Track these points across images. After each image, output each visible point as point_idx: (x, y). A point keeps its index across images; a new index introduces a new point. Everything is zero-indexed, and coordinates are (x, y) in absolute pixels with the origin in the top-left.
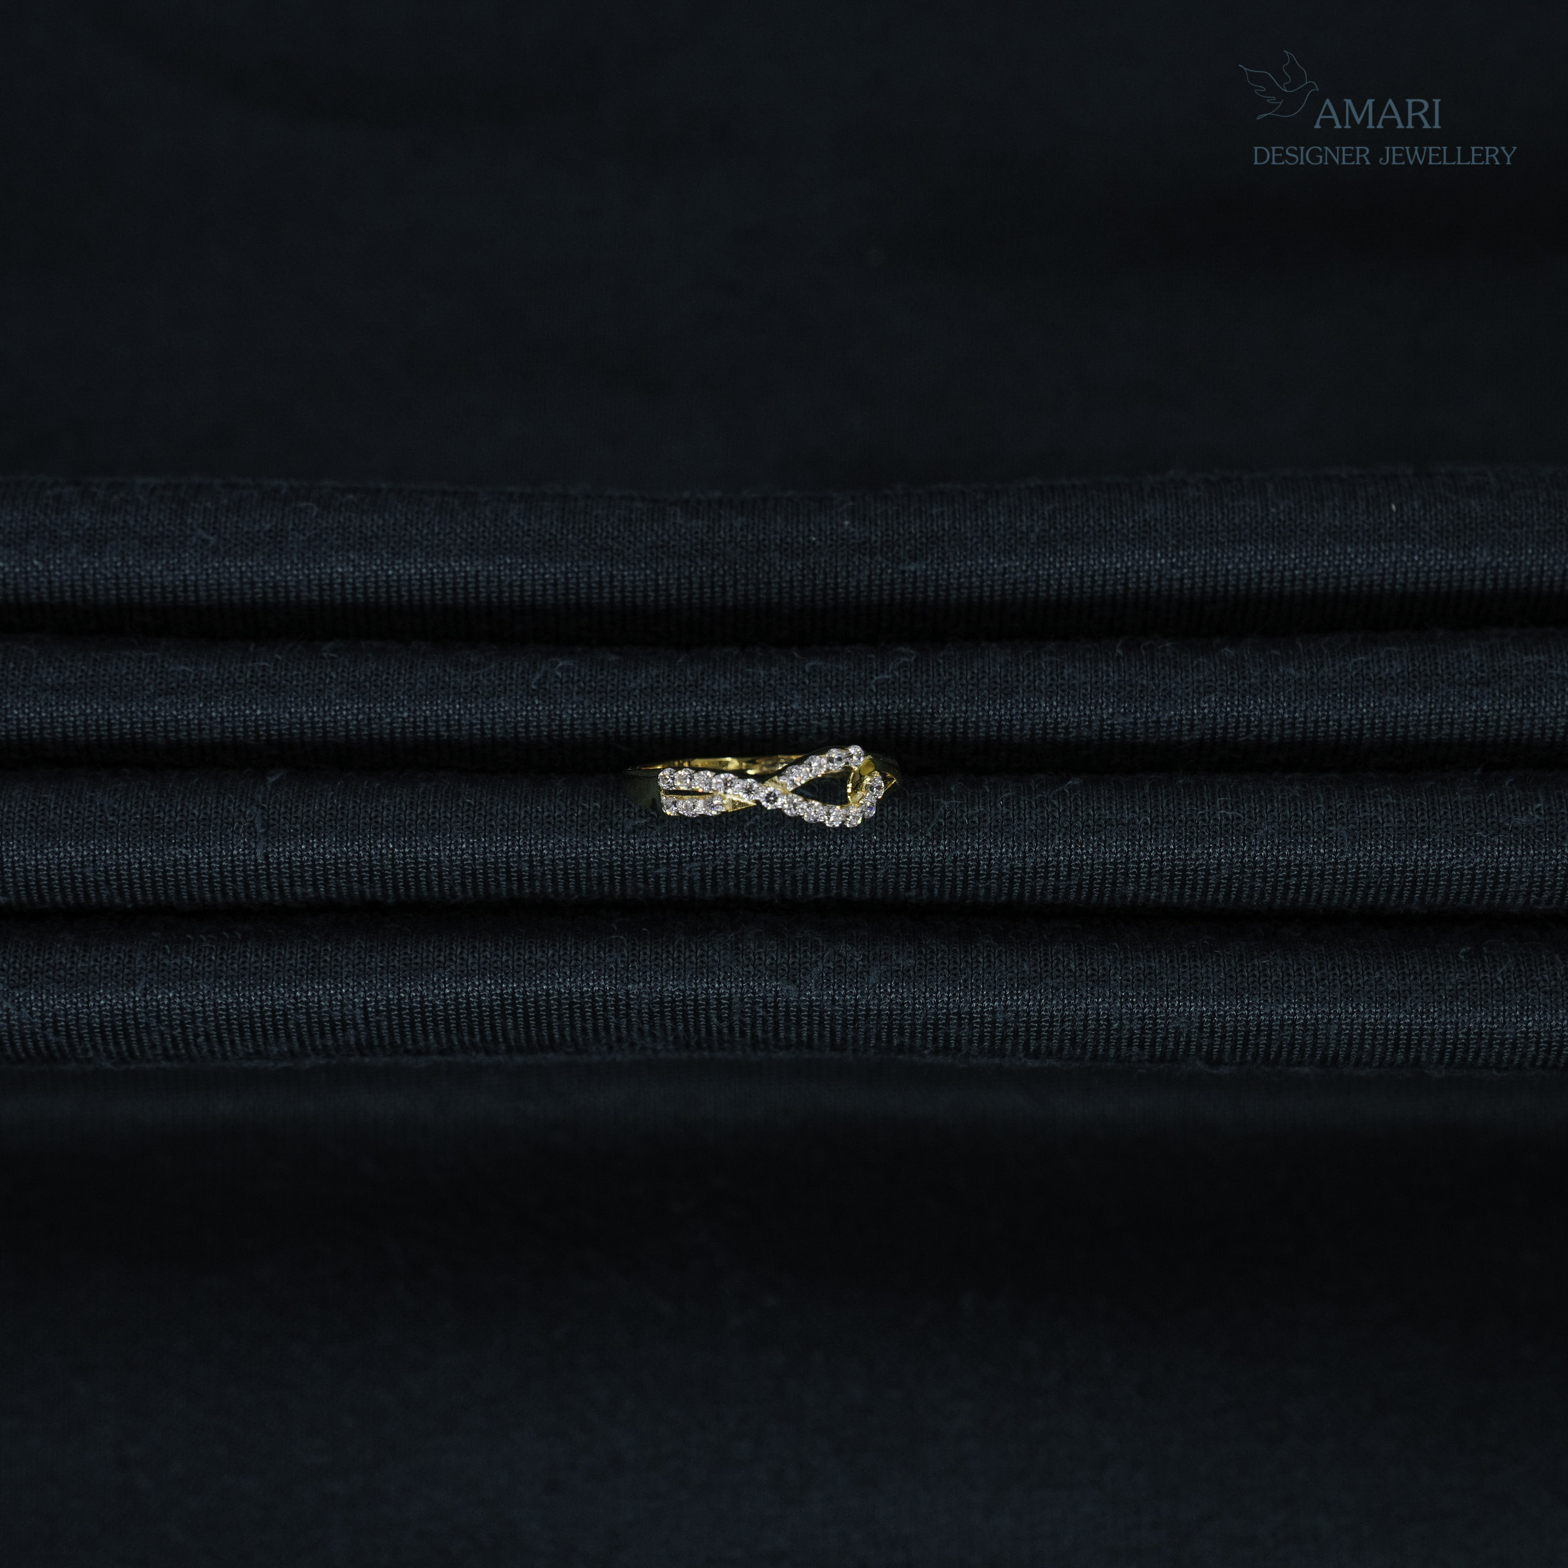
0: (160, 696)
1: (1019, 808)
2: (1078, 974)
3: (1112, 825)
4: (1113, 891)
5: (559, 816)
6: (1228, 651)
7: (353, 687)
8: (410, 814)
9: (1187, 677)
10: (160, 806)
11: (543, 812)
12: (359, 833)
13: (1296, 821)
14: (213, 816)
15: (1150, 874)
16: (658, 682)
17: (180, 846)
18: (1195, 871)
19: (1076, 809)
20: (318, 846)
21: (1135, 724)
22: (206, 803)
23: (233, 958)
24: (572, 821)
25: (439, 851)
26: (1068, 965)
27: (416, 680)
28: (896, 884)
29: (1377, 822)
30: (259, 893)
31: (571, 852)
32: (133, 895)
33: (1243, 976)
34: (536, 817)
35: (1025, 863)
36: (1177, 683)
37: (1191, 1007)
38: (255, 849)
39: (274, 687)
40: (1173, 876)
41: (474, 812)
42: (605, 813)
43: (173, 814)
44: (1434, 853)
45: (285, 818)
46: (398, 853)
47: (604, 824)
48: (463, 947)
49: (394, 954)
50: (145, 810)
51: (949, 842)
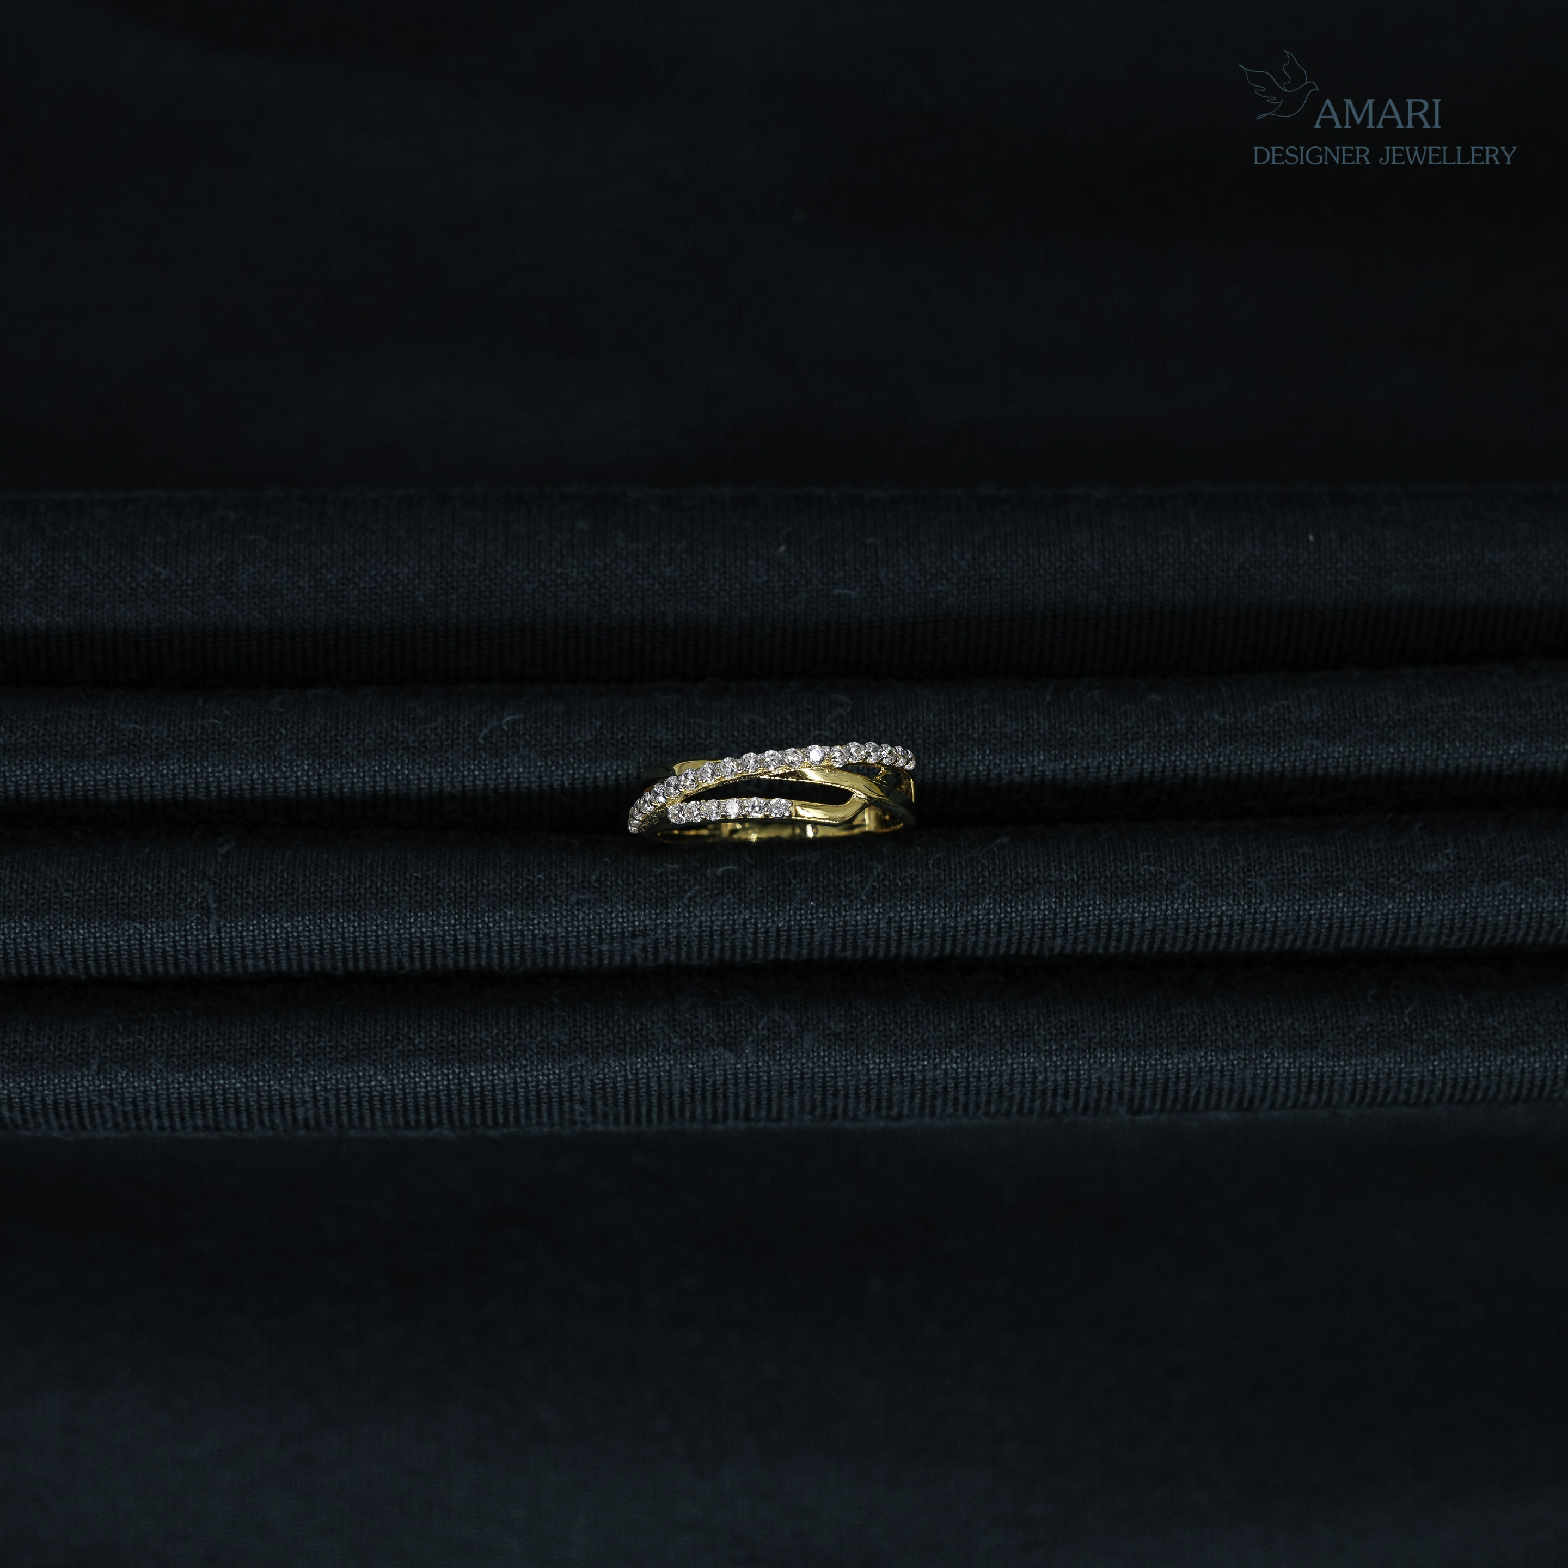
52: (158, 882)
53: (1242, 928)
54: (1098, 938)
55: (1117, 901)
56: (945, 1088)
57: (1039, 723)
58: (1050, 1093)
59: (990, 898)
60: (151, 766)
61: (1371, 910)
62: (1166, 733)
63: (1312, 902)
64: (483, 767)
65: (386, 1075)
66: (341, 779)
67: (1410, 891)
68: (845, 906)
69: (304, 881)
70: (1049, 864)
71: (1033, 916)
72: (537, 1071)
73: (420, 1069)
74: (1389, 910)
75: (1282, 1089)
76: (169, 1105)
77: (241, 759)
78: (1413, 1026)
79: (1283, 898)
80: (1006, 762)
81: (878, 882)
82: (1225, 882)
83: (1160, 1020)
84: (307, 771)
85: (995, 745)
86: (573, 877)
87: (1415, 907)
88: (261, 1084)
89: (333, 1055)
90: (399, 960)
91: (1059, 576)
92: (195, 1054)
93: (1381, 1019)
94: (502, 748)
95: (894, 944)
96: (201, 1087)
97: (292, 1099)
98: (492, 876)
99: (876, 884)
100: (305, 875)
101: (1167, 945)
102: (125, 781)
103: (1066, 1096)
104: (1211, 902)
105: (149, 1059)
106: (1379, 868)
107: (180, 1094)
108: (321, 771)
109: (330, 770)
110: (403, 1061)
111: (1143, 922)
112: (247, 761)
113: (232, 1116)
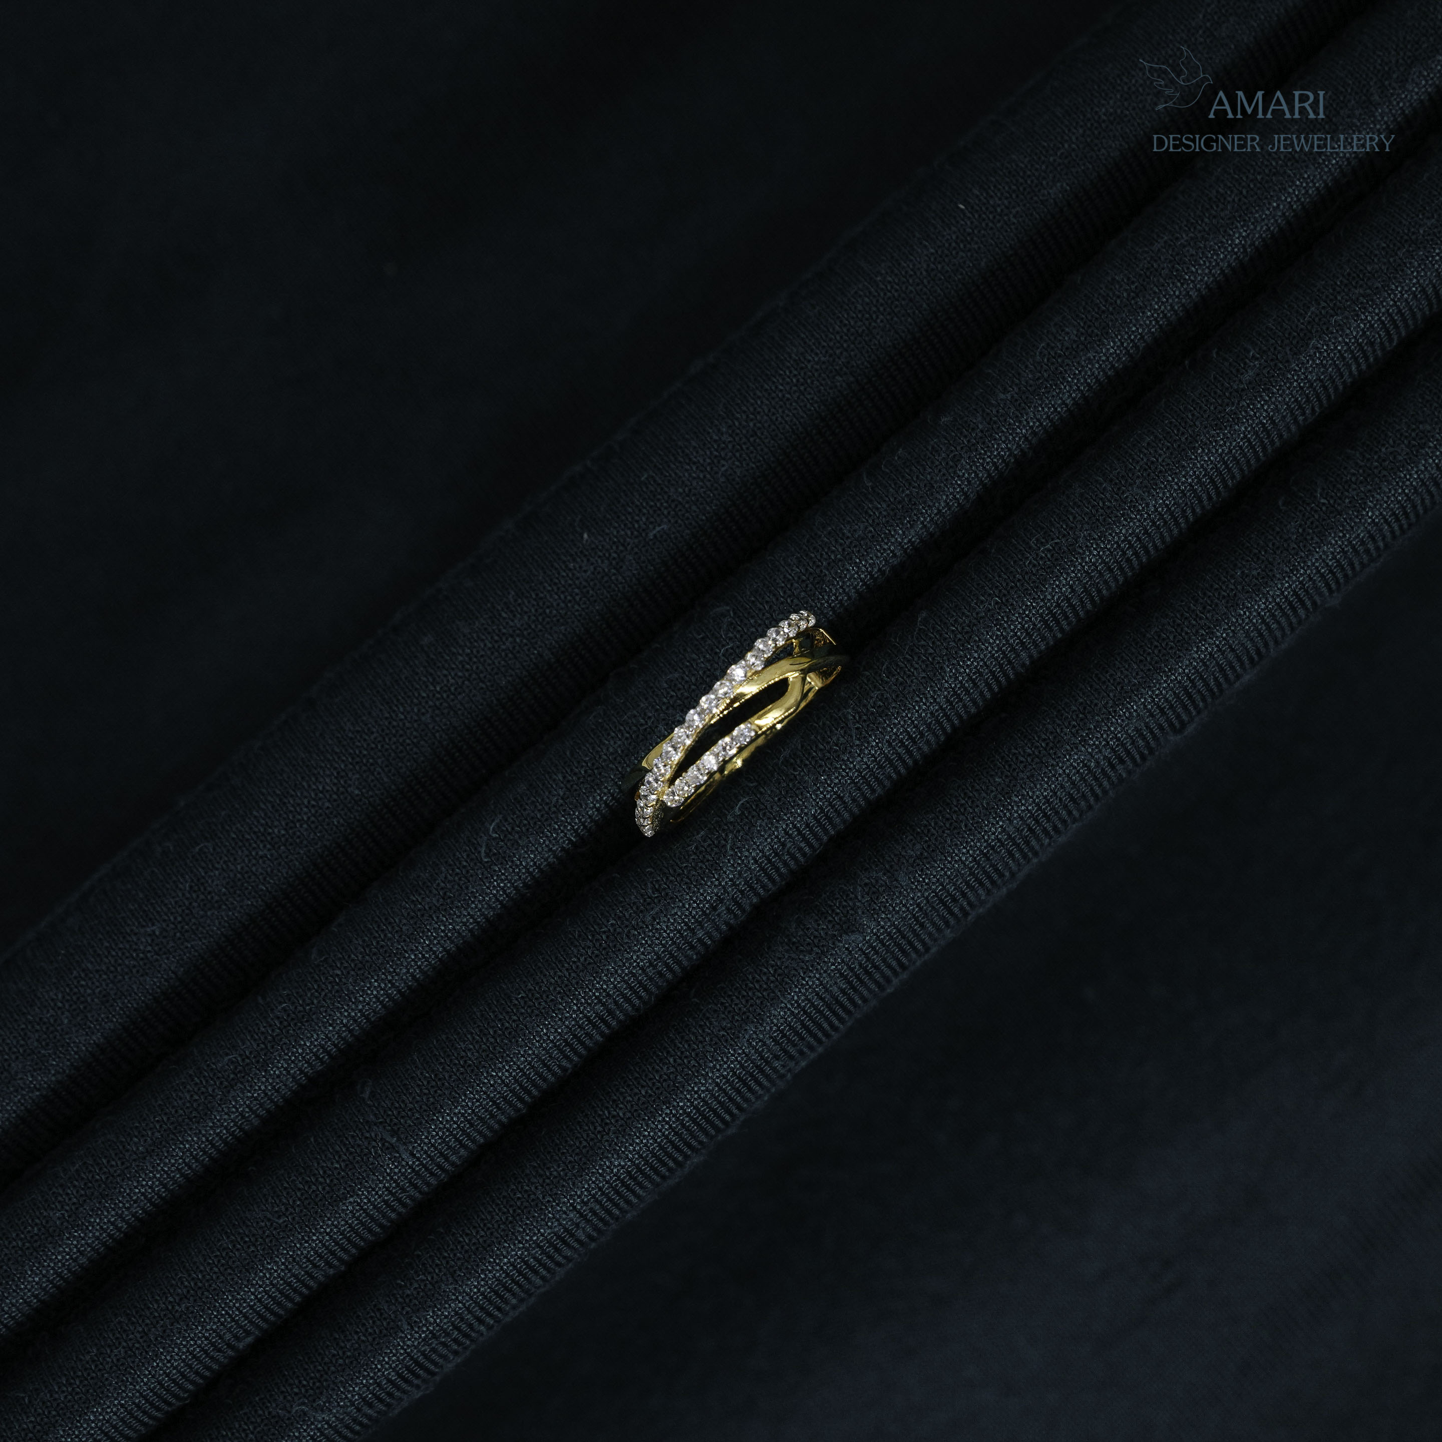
52: (340, 1157)
53: (1149, 535)
54: (1050, 629)
55: (1042, 591)
56: (1030, 829)
57: (877, 509)
58: (1107, 769)
59: (948, 667)
60: (264, 1077)
61: (1231, 443)
62: (975, 439)
63: (1183, 473)
64: (503, 877)
65: (619, 1157)
66: (408, 972)
67: (1248, 405)
68: (848, 760)
69: (443, 1068)
70: (970, 605)
71: (990, 652)
72: (726, 1063)
73: (640, 1133)
74: (1244, 433)
75: (1274, 626)
76: (482, 1308)
77: (325, 1017)
78: (1332, 502)
79: (1161, 488)
80: (877, 557)
81: (858, 722)
82: (1108, 511)
83: (1144, 651)
84: (379, 986)
85: (859, 551)
86: (634, 903)
87: (1261, 415)
88: (535, 1238)
89: (569, 1174)
90: (559, 1066)
91: (802, 388)
92: (470, 1256)
93: (1304, 515)
94: (505, 852)
95: (906, 757)
96: (494, 1276)
97: (566, 1230)
98: (575, 951)
99: (858, 725)
100: (441, 1063)
101: (1104, 592)
102: (255, 1102)
103: (1122, 761)
104: (1110, 534)
105: (440, 1288)
106: (1212, 408)
107: (483, 1294)
108: (389, 978)
109: (394, 971)
110: (623, 1136)
111: (1073, 591)
112: (330, 1015)
113: (533, 1278)
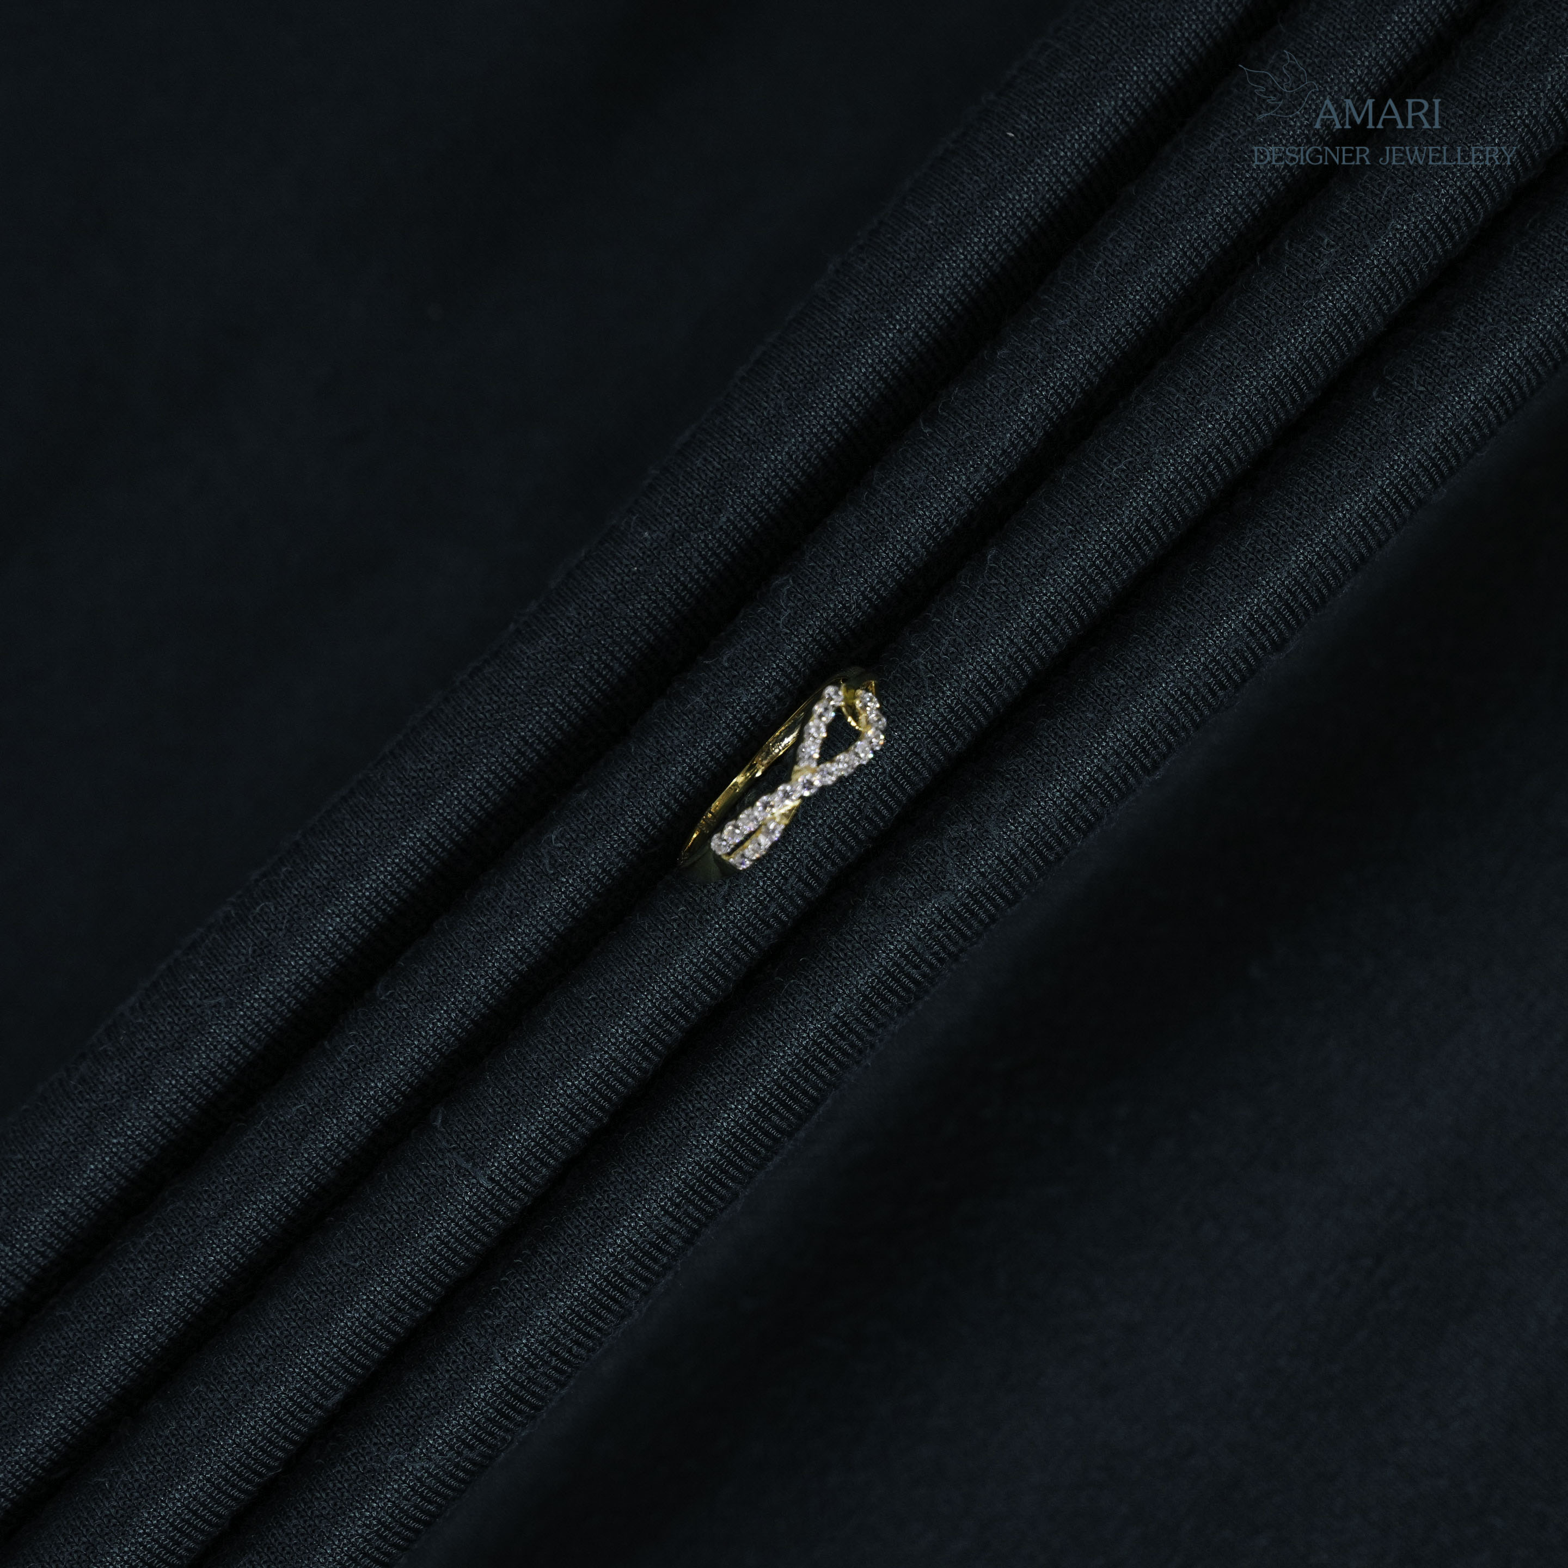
0: (300, 1144)
1: (973, 611)
2: (1130, 683)
3: (1049, 557)
4: (1095, 601)
5: (664, 943)
6: (1002, 353)
7: (427, 1001)
8: (560, 1047)
9: (992, 400)
10: (382, 1221)
11: (650, 952)
12: (539, 1098)
13: (1172, 424)
14: (426, 1189)
15: (1109, 564)
16: (633, 779)
17: (425, 1234)
18: (1138, 529)
19: (1013, 571)
20: (520, 1136)
21: (990, 469)
22: (411, 1185)
23: (540, 1271)
24: (676, 938)
25: (606, 1052)
26: (1117, 684)
27: (465, 951)
28: (942, 750)
29: (1228, 367)
30: (511, 1209)
31: (698, 959)
32: (425, 1300)
33: (1244, 568)
34: (649, 960)
35: (1015, 644)
36: (990, 412)
37: (1230, 625)
38: (478, 1182)
39: (372, 1057)
40: (1125, 548)
41: (603, 1001)
42: (693, 909)
43: (396, 1216)
44: (1288, 348)
45: (477, 1140)
46: (580, 1082)
47: (701, 917)
48: (691, 1101)
49: (649, 1155)
50: (374, 1234)
51: (950, 684)
